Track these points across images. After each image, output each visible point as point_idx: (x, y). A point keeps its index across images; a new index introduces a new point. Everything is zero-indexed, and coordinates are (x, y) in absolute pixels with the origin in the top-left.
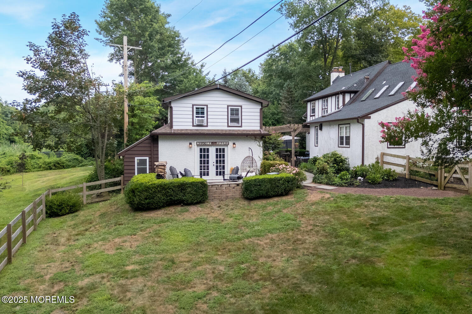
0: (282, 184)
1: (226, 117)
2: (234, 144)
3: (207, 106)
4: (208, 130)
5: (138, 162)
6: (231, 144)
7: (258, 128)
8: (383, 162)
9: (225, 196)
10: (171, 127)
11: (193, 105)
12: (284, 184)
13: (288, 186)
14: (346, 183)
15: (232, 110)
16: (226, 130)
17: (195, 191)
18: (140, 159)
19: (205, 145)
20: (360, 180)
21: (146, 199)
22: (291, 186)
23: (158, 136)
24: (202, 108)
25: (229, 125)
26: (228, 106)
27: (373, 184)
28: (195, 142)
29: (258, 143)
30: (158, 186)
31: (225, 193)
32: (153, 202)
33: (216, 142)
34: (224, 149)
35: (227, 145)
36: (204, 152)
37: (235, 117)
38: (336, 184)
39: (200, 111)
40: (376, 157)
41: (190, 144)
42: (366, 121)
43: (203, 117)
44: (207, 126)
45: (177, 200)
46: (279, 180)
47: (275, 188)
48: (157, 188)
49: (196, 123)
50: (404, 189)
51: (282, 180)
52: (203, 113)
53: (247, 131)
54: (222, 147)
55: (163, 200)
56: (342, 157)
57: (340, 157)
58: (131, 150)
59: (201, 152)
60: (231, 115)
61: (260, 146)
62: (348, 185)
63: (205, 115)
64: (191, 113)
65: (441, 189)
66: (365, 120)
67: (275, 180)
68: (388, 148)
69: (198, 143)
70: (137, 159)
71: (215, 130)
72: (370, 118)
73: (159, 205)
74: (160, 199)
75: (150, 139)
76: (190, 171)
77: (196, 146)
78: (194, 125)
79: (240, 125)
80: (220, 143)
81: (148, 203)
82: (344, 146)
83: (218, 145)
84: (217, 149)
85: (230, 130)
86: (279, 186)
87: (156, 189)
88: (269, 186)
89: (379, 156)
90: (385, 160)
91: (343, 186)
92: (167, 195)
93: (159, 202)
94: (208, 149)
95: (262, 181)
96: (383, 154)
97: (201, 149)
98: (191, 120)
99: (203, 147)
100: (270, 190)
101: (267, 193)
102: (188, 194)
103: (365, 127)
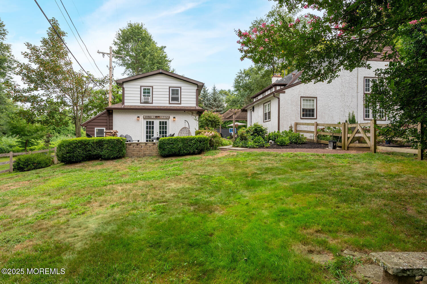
0: (194, 143)
1: (168, 96)
2: (174, 118)
3: (152, 87)
4: (152, 106)
5: (97, 131)
6: (172, 118)
7: (195, 105)
8: (297, 130)
9: (142, 153)
10: (123, 103)
11: (141, 87)
12: (196, 144)
13: (200, 146)
14: (257, 146)
15: (173, 90)
16: (167, 107)
17: (112, 147)
18: (98, 129)
19: (150, 118)
20: (271, 142)
21: (67, 153)
22: (202, 145)
23: (112, 110)
24: (148, 89)
25: (171, 102)
26: (170, 87)
27: (281, 146)
28: (142, 116)
29: (194, 117)
30: (79, 142)
31: (143, 151)
32: (74, 156)
33: (159, 116)
34: (166, 122)
35: (168, 119)
36: (150, 124)
37: (175, 96)
38: (249, 146)
39: (146, 91)
40: (290, 126)
41: (138, 117)
42: (281, 96)
43: (150, 96)
44: (152, 103)
45: (95, 155)
46: (192, 140)
47: (187, 147)
48: (78, 144)
49: (143, 101)
50: (308, 149)
51: (194, 140)
52: (149, 93)
53: (185, 107)
54: (164, 121)
55: (83, 154)
56: (262, 128)
57: (260, 127)
58: (92, 121)
59: (147, 124)
60: (172, 94)
61: (196, 120)
62: (260, 147)
63: (151, 94)
64: (139, 93)
65: (344, 149)
66: (281, 94)
67: (187, 140)
68: (301, 119)
69: (144, 117)
70: (97, 129)
71: (158, 106)
72: (284, 92)
73: (79, 159)
74: (80, 154)
75: (106, 113)
76: (131, 137)
77: (143, 119)
78: (142, 102)
79: (179, 103)
80: (163, 117)
81: (69, 157)
82: (267, 120)
83: (161, 119)
84: (160, 122)
85: (171, 107)
86: (191, 145)
87: (76, 145)
88: (181, 145)
89: (293, 126)
90: (298, 129)
91: (254, 148)
92: (86, 151)
93: (79, 156)
94: (153, 122)
95: (175, 140)
96: (297, 124)
97: (147, 122)
98: (139, 98)
99: (149, 120)
100: (182, 149)
101: (179, 151)
102: (105, 149)
103: (280, 101)
